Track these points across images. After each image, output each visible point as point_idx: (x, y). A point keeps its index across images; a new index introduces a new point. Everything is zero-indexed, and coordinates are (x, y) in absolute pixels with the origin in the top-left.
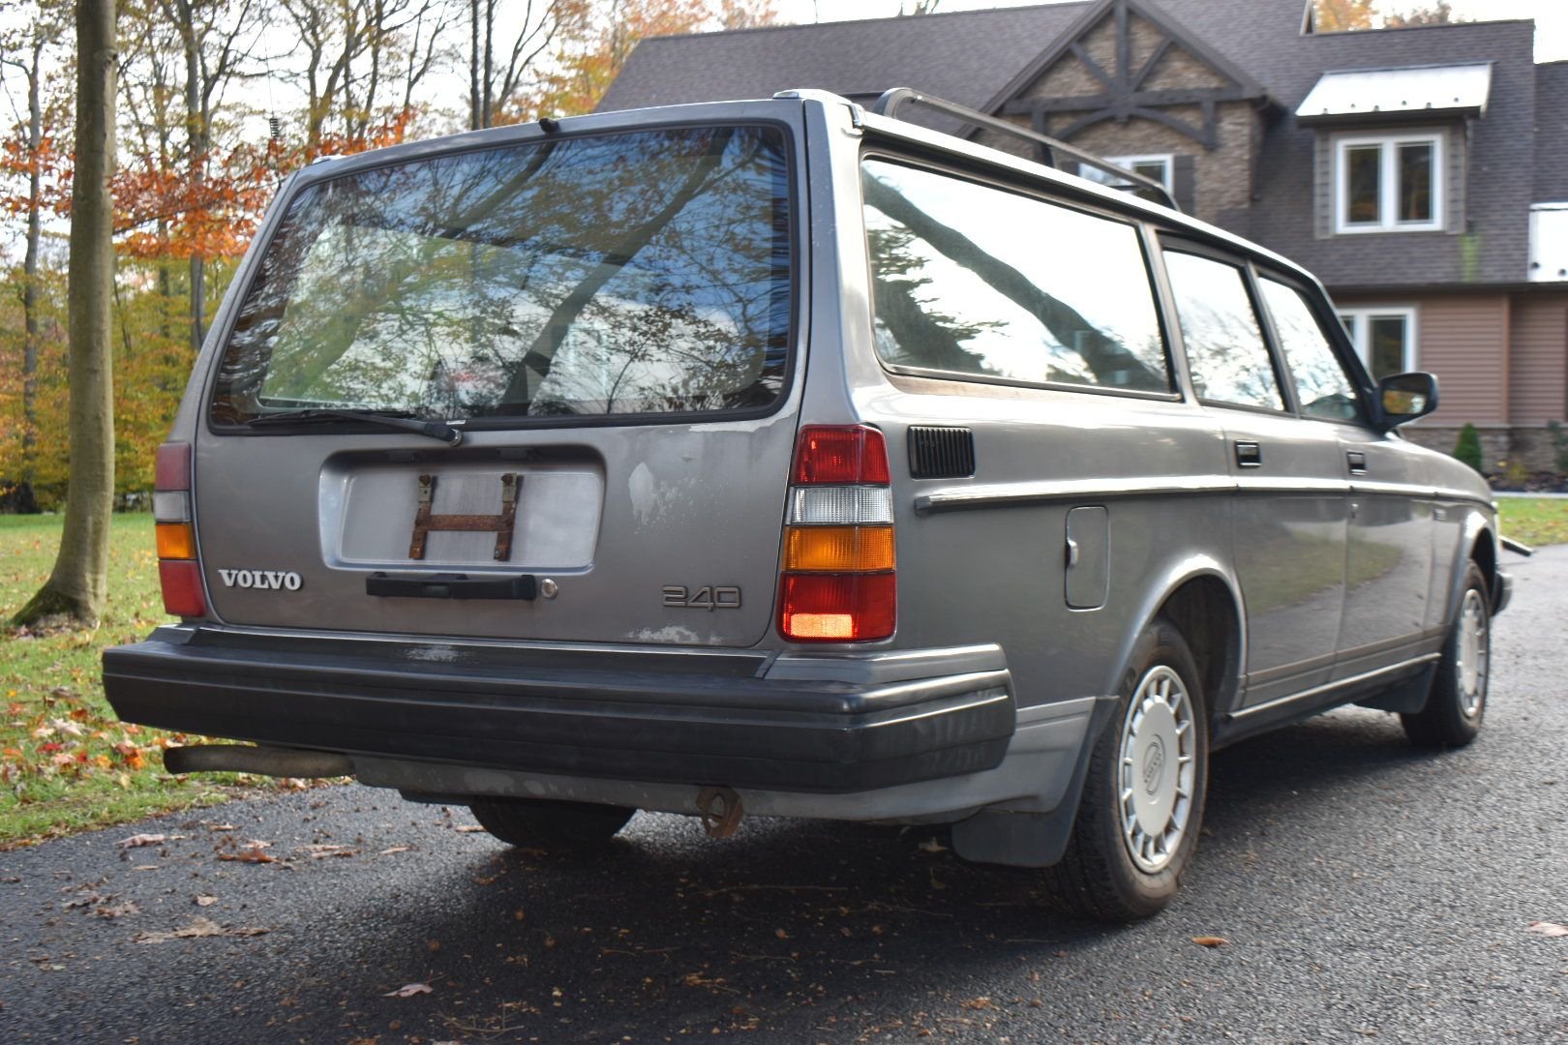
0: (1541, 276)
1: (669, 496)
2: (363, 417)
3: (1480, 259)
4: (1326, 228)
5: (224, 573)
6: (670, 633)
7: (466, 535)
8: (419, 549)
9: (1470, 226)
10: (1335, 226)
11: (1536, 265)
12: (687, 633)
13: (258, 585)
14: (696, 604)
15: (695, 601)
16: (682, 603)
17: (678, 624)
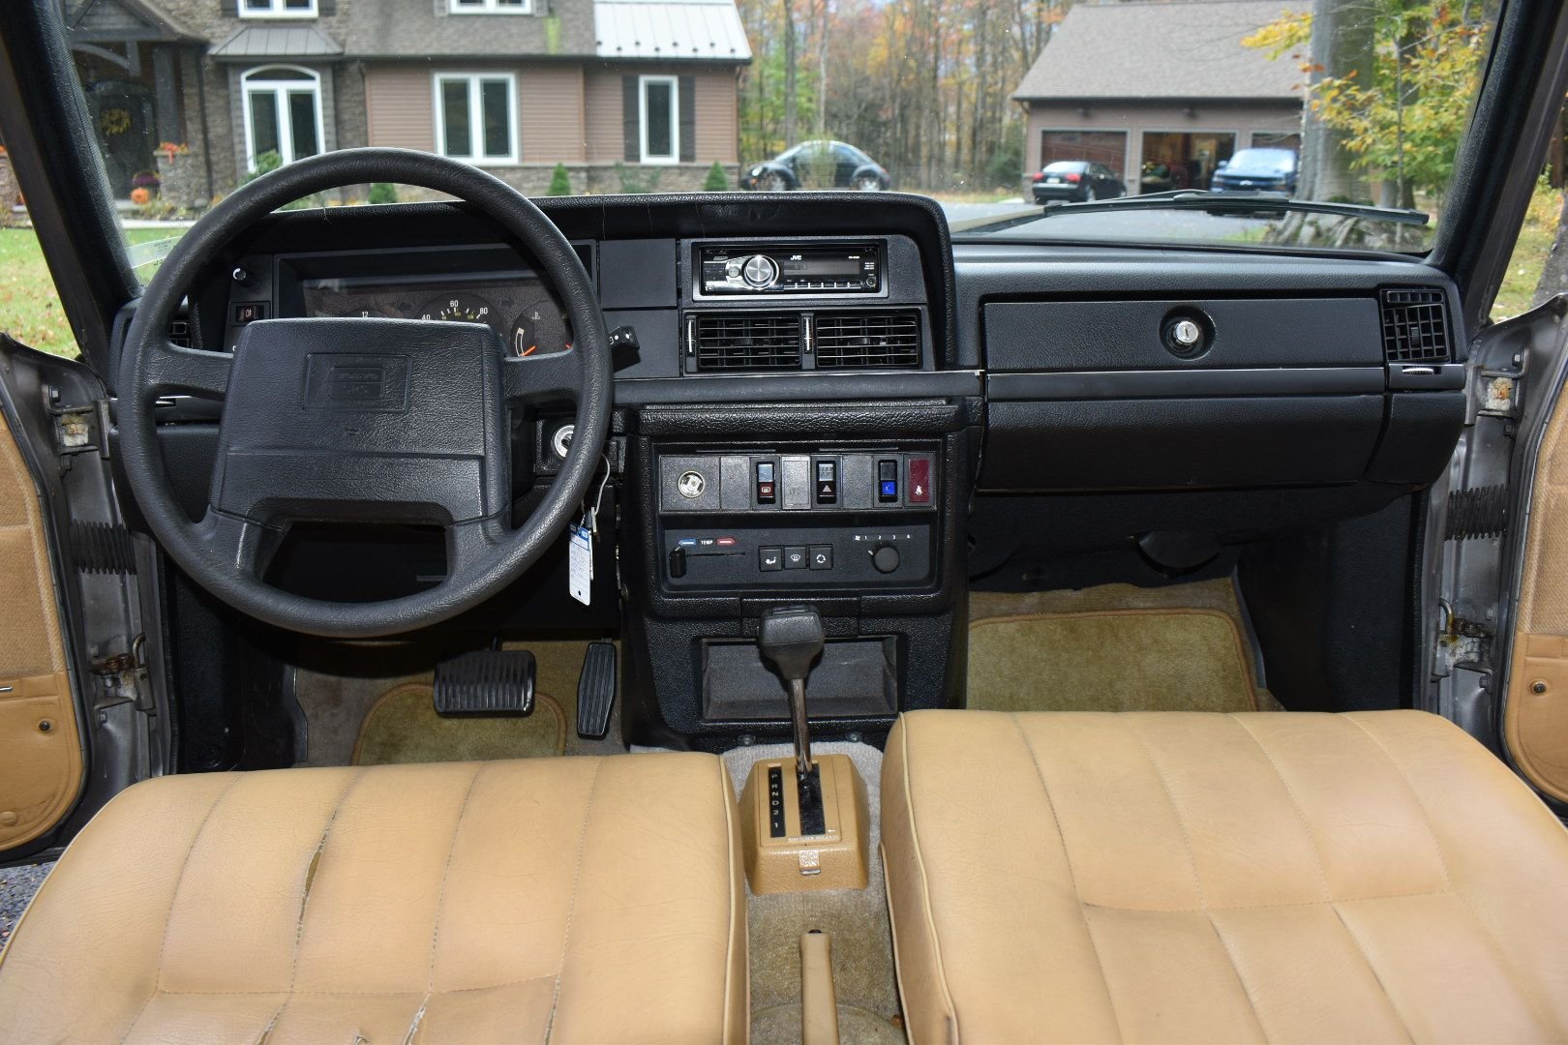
0: (606, 51)
3: (562, 37)
4: (443, 8)
9: (551, 11)
10: (450, 8)
11: (599, 43)
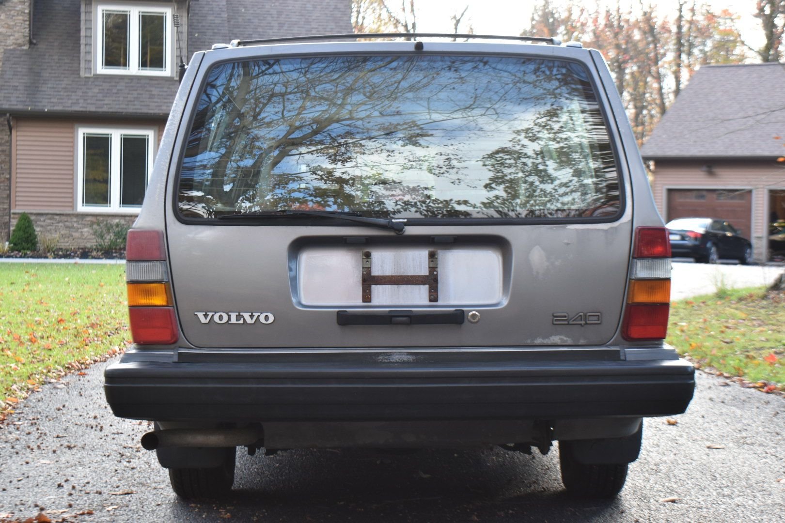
1: (557, 263)
2: (332, 216)
4: (88, 69)
5: (201, 315)
6: (556, 339)
7: (404, 287)
8: (367, 296)
10: (95, 69)
12: (565, 339)
13: (233, 320)
14: (575, 322)
15: (573, 321)
16: (566, 322)
17: (560, 334)
